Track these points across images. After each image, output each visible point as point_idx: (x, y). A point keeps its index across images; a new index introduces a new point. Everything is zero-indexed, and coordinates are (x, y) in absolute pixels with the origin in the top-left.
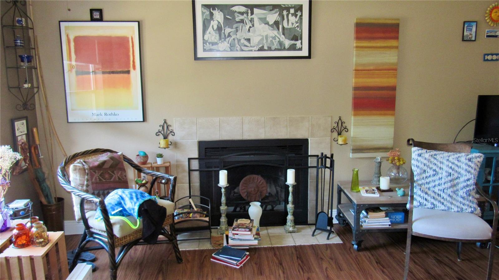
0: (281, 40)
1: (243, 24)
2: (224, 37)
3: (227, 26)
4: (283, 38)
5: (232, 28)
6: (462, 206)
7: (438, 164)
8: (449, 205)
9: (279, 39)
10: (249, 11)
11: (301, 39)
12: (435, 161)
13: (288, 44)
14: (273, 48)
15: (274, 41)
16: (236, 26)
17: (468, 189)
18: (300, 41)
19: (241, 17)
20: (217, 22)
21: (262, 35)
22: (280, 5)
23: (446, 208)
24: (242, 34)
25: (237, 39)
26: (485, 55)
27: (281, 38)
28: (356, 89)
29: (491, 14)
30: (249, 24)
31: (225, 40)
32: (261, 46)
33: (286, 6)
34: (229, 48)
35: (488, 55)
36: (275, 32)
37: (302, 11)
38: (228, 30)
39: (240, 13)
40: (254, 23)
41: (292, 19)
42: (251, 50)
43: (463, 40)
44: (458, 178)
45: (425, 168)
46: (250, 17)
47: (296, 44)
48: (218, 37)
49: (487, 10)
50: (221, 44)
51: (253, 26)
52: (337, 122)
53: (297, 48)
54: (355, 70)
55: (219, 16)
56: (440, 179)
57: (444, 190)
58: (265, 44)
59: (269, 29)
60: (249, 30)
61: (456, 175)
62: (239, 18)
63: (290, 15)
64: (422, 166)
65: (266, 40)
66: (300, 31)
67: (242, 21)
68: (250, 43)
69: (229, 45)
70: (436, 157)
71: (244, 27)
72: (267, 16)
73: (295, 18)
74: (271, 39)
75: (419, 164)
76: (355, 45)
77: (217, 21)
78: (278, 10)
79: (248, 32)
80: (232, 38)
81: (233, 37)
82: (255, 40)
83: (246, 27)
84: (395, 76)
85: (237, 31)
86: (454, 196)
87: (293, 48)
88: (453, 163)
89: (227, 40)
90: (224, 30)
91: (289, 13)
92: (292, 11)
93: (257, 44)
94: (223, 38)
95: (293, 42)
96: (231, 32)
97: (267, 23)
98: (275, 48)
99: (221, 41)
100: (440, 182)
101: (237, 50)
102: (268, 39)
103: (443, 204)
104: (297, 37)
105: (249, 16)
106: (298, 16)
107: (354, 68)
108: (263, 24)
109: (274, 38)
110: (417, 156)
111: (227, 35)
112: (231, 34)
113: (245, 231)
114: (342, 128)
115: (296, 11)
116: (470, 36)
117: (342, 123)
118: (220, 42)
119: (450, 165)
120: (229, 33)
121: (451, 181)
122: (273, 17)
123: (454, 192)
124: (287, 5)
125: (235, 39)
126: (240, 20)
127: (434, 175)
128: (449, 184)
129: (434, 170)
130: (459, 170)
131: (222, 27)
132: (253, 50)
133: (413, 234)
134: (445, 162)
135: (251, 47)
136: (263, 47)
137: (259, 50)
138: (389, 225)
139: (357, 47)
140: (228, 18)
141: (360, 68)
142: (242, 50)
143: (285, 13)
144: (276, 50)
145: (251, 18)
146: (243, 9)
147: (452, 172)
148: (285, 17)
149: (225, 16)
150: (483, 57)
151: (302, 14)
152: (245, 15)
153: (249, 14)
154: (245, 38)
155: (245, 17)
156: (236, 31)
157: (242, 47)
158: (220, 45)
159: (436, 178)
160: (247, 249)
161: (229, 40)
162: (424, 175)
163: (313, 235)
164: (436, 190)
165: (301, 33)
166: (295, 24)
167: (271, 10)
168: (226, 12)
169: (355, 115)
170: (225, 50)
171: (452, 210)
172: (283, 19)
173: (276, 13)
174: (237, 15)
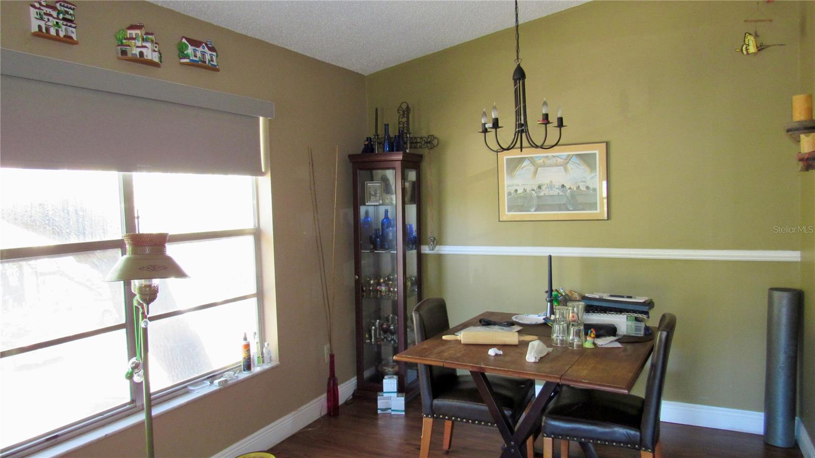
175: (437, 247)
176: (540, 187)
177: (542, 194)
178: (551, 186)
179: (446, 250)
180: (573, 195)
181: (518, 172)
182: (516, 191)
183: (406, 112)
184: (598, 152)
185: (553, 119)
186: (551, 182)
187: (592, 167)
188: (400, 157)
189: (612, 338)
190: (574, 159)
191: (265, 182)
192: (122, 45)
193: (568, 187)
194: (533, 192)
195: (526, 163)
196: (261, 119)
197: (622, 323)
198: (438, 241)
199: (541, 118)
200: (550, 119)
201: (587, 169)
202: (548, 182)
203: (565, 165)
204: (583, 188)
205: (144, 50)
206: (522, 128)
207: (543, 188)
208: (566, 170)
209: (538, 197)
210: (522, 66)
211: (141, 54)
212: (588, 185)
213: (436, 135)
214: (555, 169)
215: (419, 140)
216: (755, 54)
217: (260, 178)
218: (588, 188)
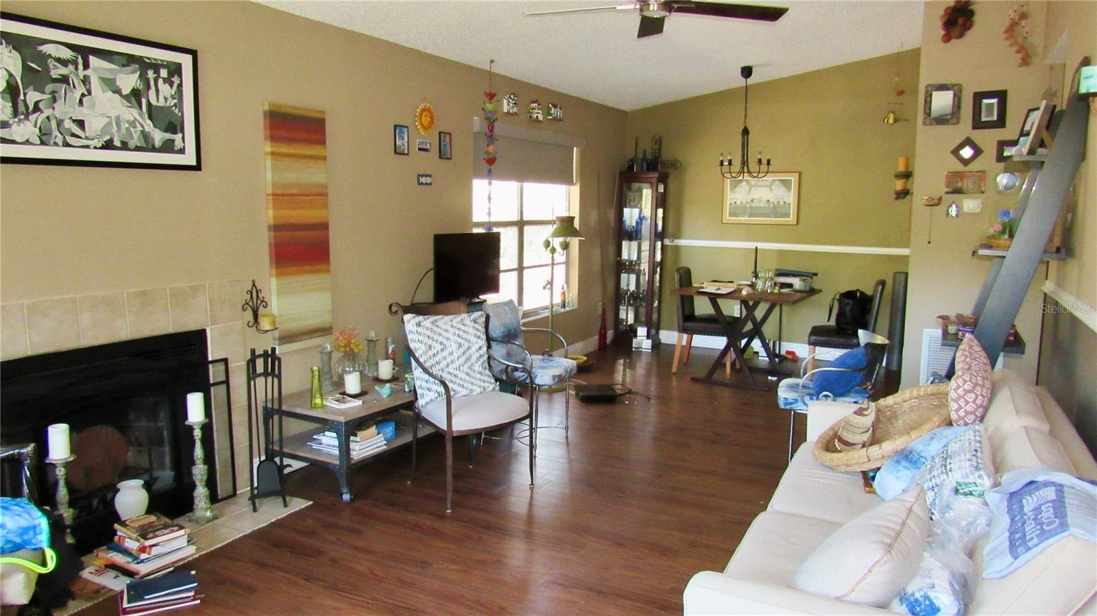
0: (147, 129)
1: (68, 86)
2: (25, 111)
3: (32, 87)
4: (149, 125)
5: (43, 92)
6: (483, 384)
7: (443, 332)
8: (470, 386)
9: (142, 126)
10: (80, 60)
11: (182, 131)
12: (439, 330)
13: (159, 138)
14: (132, 144)
15: (132, 129)
16: (50, 90)
17: (482, 360)
18: (180, 135)
19: (63, 71)
20: (5, 73)
21: (108, 115)
22: (141, 57)
23: (468, 392)
24: (66, 109)
25: (56, 118)
26: (419, 176)
27: (146, 127)
28: (277, 228)
29: (421, 118)
30: (81, 89)
31: (27, 118)
32: (108, 137)
33: (153, 61)
34: (38, 139)
35: (422, 176)
36: (135, 112)
37: (180, 76)
38: (33, 96)
39: (59, 60)
40: (90, 87)
41: (165, 89)
42: (87, 147)
43: (396, 152)
44: (469, 348)
45: (430, 342)
46: (81, 73)
47: (173, 141)
48: (9, 108)
49: (417, 112)
50: (19, 125)
51: (90, 93)
52: (250, 289)
53: (176, 149)
54: (273, 195)
55: (10, 60)
56: (451, 353)
57: (459, 367)
58: (116, 134)
59: (122, 104)
60: (81, 102)
61: (466, 345)
62: (57, 71)
63: (160, 81)
64: (426, 339)
65: (117, 127)
66: (180, 114)
67: (64, 80)
68: (84, 132)
69: (37, 130)
70: (437, 324)
71: (71, 93)
72: (118, 77)
73: (169, 87)
74: (127, 125)
75: (421, 338)
76: (268, 149)
77: (6, 70)
78: (137, 66)
79: (79, 106)
80: (43, 116)
81: (47, 112)
82: (95, 125)
83: (75, 95)
84: (325, 206)
85: (54, 100)
86: (472, 373)
87: (168, 147)
88: (459, 329)
89: (33, 117)
90: (25, 94)
91: (159, 76)
92: (164, 73)
93: (99, 133)
94: (23, 114)
95: (168, 136)
96: (40, 101)
97: (118, 91)
98: (136, 146)
99: (17, 120)
100: (452, 357)
101: (56, 144)
102: (122, 124)
103: (463, 386)
104: (174, 126)
105: (79, 71)
106: (175, 85)
107: (270, 191)
108: (111, 92)
109: (133, 124)
110: (415, 326)
111: (31, 107)
112: (41, 105)
113: (173, 531)
114: (259, 302)
115: (171, 74)
116: (403, 147)
117: (257, 292)
118: (14, 122)
119: (457, 332)
120: (37, 104)
121: (464, 354)
122: (129, 80)
123: (470, 368)
124: (155, 59)
125: (51, 117)
126: (60, 77)
127: (442, 350)
128: (463, 359)
129: (441, 343)
130: (468, 337)
131: (18, 86)
132: (91, 147)
133: (455, 435)
134: (450, 328)
135: (87, 138)
136: (111, 141)
137: (103, 147)
138: (386, 445)
139: (273, 154)
140: (33, 68)
141: (280, 192)
142: (67, 145)
143: (151, 74)
144: (138, 149)
145: (85, 76)
146: (67, 54)
147: (462, 342)
148: (152, 83)
149: (26, 63)
150: (416, 180)
151: (181, 81)
152: (71, 67)
153: (81, 67)
154: (74, 118)
155: (71, 72)
156: (52, 100)
157: (66, 137)
158: (14, 127)
159: (445, 353)
160: (172, 571)
161: (37, 119)
162: (431, 353)
163: (255, 510)
164: (451, 369)
165: (181, 120)
166: (170, 99)
167: (124, 66)
168: (28, 52)
169: (278, 275)
170: (27, 140)
171: (475, 393)
172: (149, 88)
173: (133, 72)
174: (54, 65)
175: (676, 241)
176: (752, 201)
177: (753, 205)
178: (760, 200)
179: (682, 242)
180: (774, 207)
181: (737, 189)
182: (735, 202)
183: (658, 141)
184: (794, 179)
185: (764, 161)
186: (760, 197)
187: (789, 188)
188: (657, 176)
189: (790, 289)
190: (777, 183)
191: (575, 190)
192: (530, 113)
193: (771, 201)
194: (748, 204)
195: (744, 183)
196: (575, 149)
197: (797, 283)
198: (677, 236)
199: (757, 161)
200: (762, 162)
201: (786, 190)
202: (758, 197)
203: (770, 187)
204: (782, 203)
205: (539, 115)
206: (745, 162)
207: (755, 201)
208: (771, 189)
209: (751, 208)
210: (747, 126)
211: (537, 117)
212: (785, 200)
213: (680, 160)
214: (763, 189)
215: (666, 162)
216: (891, 124)
217: (572, 187)
218: (785, 202)
